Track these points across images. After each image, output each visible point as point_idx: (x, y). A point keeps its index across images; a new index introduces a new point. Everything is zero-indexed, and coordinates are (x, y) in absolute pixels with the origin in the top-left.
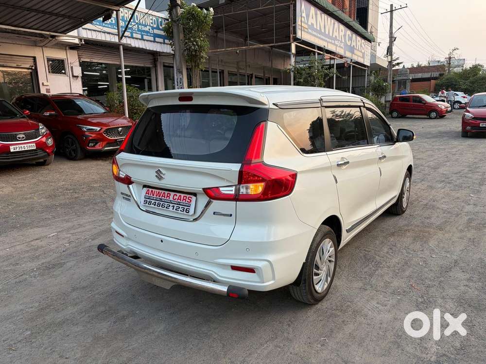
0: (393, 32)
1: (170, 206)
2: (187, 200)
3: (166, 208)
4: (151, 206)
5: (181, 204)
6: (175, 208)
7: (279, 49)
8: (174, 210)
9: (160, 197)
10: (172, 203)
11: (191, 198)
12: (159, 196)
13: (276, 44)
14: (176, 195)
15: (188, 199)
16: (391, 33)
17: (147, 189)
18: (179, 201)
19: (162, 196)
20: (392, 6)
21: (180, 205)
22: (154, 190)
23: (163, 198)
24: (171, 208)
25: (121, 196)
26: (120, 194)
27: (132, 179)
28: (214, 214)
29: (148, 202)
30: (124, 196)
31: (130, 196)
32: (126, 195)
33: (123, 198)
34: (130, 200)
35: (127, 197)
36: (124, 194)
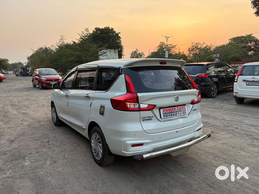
2: (183, 108)
3: (176, 115)
5: (181, 111)
6: (179, 114)
10: (177, 112)
11: (185, 107)
12: (170, 111)
14: (178, 108)
17: (163, 109)
19: (172, 110)
22: (167, 109)
25: (142, 120)
26: (141, 118)
27: (157, 105)
28: (193, 110)
29: (166, 116)
30: (145, 119)
31: (153, 117)
32: (148, 117)
33: (143, 120)
34: (151, 119)
35: (149, 118)
36: (145, 117)
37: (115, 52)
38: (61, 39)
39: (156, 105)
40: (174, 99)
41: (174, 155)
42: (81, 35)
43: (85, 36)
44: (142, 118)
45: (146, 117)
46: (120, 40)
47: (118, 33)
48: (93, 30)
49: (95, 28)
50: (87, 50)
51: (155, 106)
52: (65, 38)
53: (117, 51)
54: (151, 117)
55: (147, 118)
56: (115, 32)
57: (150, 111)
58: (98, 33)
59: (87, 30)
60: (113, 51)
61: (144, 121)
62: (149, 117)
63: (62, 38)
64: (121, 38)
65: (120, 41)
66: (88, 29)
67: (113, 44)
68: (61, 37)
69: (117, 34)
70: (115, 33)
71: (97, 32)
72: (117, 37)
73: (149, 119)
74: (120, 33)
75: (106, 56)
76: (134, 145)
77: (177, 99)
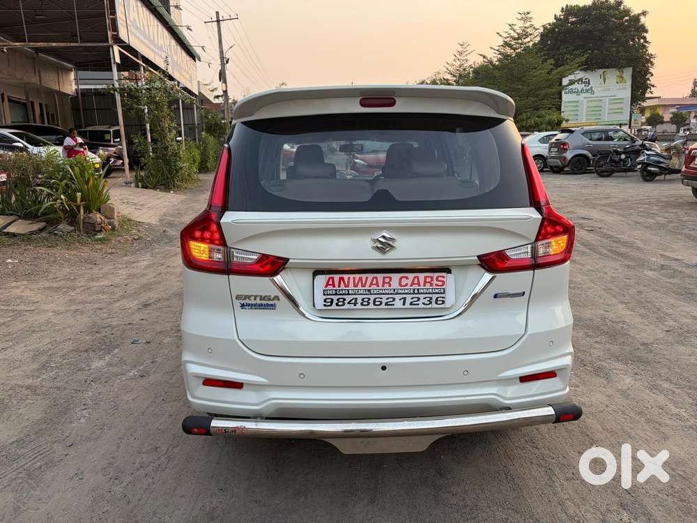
0: (224, 52)
1: (394, 299)
2: (435, 282)
3: (386, 304)
4: (343, 307)
5: (422, 291)
6: (408, 301)
7: (49, 55)
8: (407, 305)
9: (367, 288)
10: (397, 294)
11: (443, 277)
12: (364, 285)
13: (82, 45)
14: (407, 278)
15: (437, 280)
16: (222, 52)
17: (328, 276)
18: (416, 287)
19: (371, 284)
20: (217, 13)
21: (418, 293)
22: (346, 277)
23: (373, 287)
24: (398, 304)
25: (237, 303)
26: (234, 298)
27: (290, 261)
28: (495, 296)
29: (335, 302)
30: (247, 301)
31: (277, 298)
32: (258, 298)
33: (243, 306)
34: (273, 307)
35: (264, 302)
36: (249, 297)
37: (621, 77)
38: (461, 53)
39: (288, 260)
40: (371, 244)
41: (346, 448)
42: (506, 35)
43: (516, 36)
44: (238, 297)
45: (252, 298)
46: (644, 38)
47: (639, 15)
48: (555, 15)
49: (562, 9)
50: (519, 79)
51: (286, 263)
52: (469, 49)
53: (628, 73)
54: (270, 299)
55: (255, 299)
56: (627, 12)
57: (268, 278)
58: (573, 23)
59: (526, 17)
60: (612, 75)
61: (248, 311)
62: (262, 298)
63: (461, 50)
64: (646, 31)
65: (642, 41)
66: (528, 13)
67: (618, 52)
68: (460, 47)
69: (636, 19)
70: (629, 15)
71: (566, 19)
72: (635, 27)
73: (266, 304)
74: (644, 13)
75: (587, 91)
76: (209, 382)
77: (385, 246)
